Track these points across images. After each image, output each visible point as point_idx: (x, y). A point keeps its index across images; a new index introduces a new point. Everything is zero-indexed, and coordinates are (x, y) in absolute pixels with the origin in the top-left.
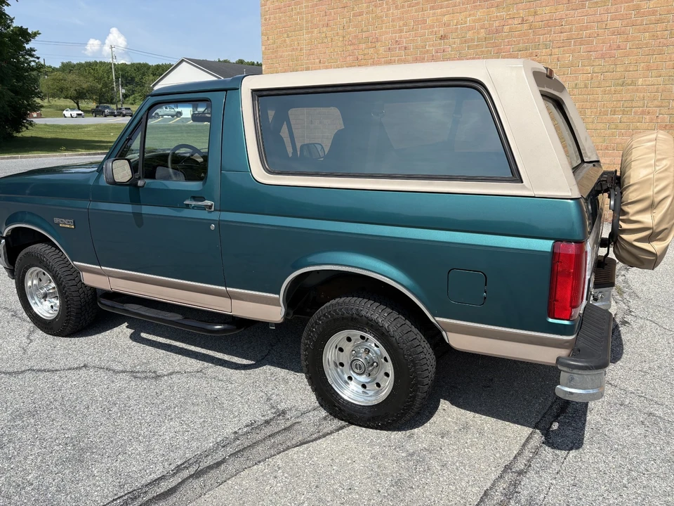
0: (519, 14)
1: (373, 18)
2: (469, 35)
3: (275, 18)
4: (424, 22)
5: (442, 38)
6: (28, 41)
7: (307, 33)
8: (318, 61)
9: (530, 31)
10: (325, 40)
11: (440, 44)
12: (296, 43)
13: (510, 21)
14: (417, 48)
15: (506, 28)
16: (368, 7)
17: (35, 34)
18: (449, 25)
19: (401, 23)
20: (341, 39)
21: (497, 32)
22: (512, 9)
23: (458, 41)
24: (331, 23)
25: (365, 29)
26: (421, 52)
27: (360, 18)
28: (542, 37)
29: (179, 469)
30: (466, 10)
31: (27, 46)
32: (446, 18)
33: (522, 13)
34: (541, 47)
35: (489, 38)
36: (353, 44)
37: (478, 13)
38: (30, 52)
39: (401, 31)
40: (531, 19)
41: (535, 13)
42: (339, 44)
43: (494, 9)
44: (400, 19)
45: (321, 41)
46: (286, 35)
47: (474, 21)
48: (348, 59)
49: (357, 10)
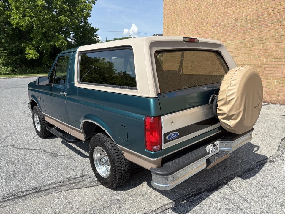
0: (272, 6)
1: (206, 13)
2: (248, 17)
3: (168, 17)
4: (228, 13)
5: (236, 20)
6: (95, 32)
7: (180, 22)
8: (184, 33)
9: (278, 14)
10: (187, 25)
11: (235, 23)
12: (176, 26)
13: (268, 10)
14: (224, 25)
15: (266, 13)
16: (204, 9)
17: (98, 29)
18: (239, 14)
19: (218, 14)
20: (193, 24)
21: (262, 15)
22: (269, 4)
23: (243, 20)
24: (189, 17)
25: (203, 18)
26: (226, 27)
27: (201, 14)
28: (283, 16)
29: (34, 189)
30: (247, 6)
31: (95, 34)
32: (238, 11)
33: (274, 5)
34: (283, 21)
35: (258, 18)
36: (197, 26)
37: (253, 7)
38: (96, 36)
39: (218, 18)
40: (278, 8)
41: (281, 5)
42: (192, 26)
43: (260, 5)
44: (218, 13)
45: (185, 25)
46: (172, 24)
47: (251, 11)
48: (195, 32)
49: (200, 11)
